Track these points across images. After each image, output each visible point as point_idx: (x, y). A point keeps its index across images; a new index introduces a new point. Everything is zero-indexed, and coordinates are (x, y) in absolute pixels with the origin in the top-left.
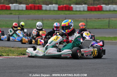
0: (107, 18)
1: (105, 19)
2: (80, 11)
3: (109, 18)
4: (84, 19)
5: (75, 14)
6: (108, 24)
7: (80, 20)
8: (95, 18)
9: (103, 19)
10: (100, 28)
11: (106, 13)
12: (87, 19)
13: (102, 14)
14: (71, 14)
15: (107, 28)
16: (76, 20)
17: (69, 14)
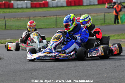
0: (54, 16)
1: (51, 17)
2: (22, 8)
3: (56, 16)
4: (27, 17)
5: (16, 12)
6: (55, 23)
7: (22, 18)
8: (40, 16)
9: (49, 17)
10: (46, 28)
11: (52, 9)
12: (30, 17)
13: (48, 11)
14: (12, 13)
15: (54, 28)
16: (17, 19)
17: (9, 12)
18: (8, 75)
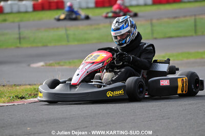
2: (138, 6)
6: (193, 28)
12: (151, 20)
18: (123, 114)
